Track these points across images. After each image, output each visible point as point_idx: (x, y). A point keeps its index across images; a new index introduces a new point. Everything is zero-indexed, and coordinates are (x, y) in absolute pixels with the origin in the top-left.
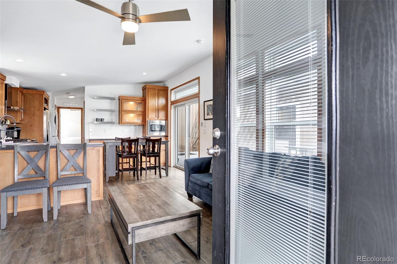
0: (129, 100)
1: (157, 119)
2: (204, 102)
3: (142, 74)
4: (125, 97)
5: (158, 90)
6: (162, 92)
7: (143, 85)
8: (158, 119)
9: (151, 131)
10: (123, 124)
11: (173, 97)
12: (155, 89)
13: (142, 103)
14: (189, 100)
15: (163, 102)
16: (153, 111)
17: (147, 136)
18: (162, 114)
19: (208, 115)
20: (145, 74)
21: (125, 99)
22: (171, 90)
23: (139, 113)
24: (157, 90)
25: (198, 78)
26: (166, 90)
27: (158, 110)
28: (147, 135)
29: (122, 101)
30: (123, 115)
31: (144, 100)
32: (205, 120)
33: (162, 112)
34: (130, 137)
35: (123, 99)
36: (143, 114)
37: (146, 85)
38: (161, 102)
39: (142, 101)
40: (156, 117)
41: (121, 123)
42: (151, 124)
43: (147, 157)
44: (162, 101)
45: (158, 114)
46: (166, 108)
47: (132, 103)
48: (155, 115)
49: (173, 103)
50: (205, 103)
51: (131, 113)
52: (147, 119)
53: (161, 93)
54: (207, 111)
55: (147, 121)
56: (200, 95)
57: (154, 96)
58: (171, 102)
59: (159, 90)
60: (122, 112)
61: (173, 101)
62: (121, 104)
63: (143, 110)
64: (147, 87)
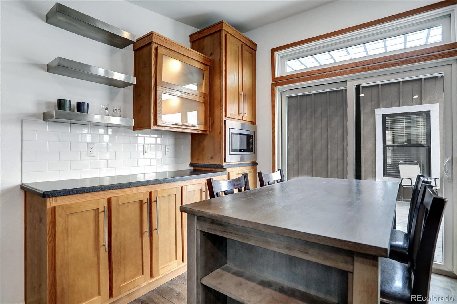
0: (176, 53)
1: (241, 118)
4: (165, 40)
5: (242, 45)
6: (248, 53)
9: (231, 151)
11: (278, 68)
12: (237, 41)
18: (248, 108)
21: (165, 48)
22: (272, 50)
23: (197, 98)
26: (254, 50)
28: (225, 161)
29: (157, 51)
30: (161, 97)
31: (208, 65)
33: (248, 103)
35: (159, 45)
39: (204, 66)
40: (239, 113)
41: (155, 123)
42: (231, 131)
44: (248, 75)
45: (243, 108)
49: (278, 81)
52: (224, 118)
55: (225, 121)
57: (236, 57)
58: (274, 80)
59: (244, 45)
60: (159, 89)
61: (278, 77)
62: (153, 62)
63: (206, 93)
64: (224, 28)
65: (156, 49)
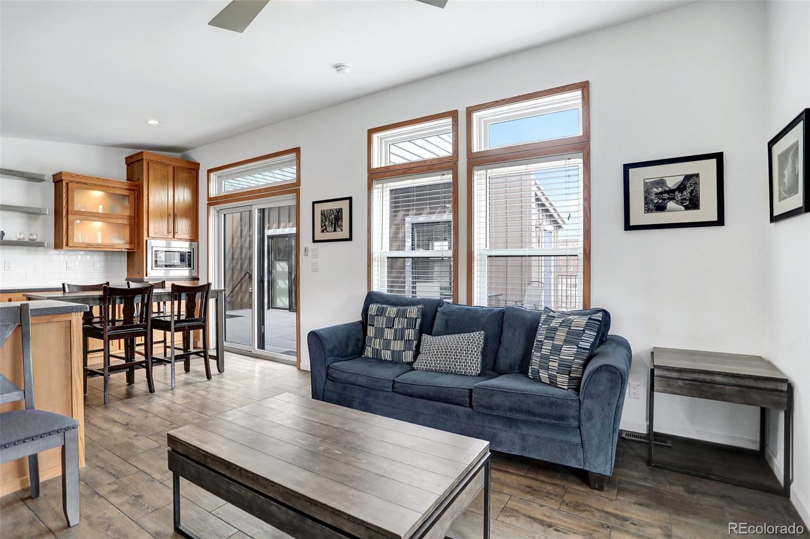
0: (91, 185)
1: (172, 236)
2: (314, 203)
3: (147, 122)
4: (78, 175)
5: (174, 168)
6: (184, 174)
7: (130, 152)
8: (174, 238)
9: (155, 267)
10: (71, 248)
11: (214, 187)
12: (166, 165)
13: (128, 196)
14: (269, 196)
15: (185, 197)
16: (161, 217)
17: (145, 277)
18: (183, 226)
19: (325, 231)
20: (153, 122)
21: (77, 183)
22: (210, 171)
23: (120, 221)
24: (172, 168)
25: (297, 150)
26: (194, 169)
27: (173, 215)
28: (147, 276)
29: (69, 187)
30: (73, 224)
31: (134, 190)
32: (314, 241)
33: (184, 221)
34: (108, 283)
35: (71, 182)
36: (133, 224)
37: (142, 153)
38: (181, 197)
39: (128, 191)
40: (168, 232)
41: (67, 245)
42: (154, 249)
43: (175, 331)
44: (183, 195)
45: (174, 227)
46: (192, 212)
47: (97, 194)
48: (166, 228)
49: (212, 202)
50: (315, 205)
51: (97, 219)
52: (145, 238)
53: (182, 175)
54: (322, 224)
55: (147, 241)
56: (301, 188)
57: (163, 181)
58: (209, 199)
59: (177, 168)
60: (70, 217)
61: (214, 196)
62: (64, 195)
63: (131, 215)
64: (145, 158)
65: (67, 184)
